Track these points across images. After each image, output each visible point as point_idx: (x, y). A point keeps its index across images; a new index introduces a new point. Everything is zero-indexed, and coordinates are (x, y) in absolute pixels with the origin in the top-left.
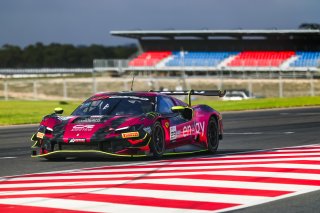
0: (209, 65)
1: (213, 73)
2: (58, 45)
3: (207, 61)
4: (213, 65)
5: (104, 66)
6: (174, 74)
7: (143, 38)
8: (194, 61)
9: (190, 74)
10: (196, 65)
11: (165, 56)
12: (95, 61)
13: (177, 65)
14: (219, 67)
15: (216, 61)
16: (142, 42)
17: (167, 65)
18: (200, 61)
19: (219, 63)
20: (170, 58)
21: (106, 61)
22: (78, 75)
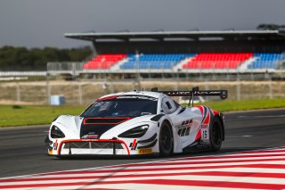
0: (165, 67)
1: (169, 76)
2: (11, 48)
3: (162, 64)
4: (169, 67)
5: (58, 69)
6: (129, 76)
7: (98, 40)
8: (149, 64)
9: (145, 76)
10: (152, 67)
11: (120, 59)
12: (49, 64)
13: (132, 68)
14: (175, 70)
15: (172, 63)
16: (96, 44)
17: (121, 67)
18: (156, 63)
19: (175, 65)
20: (125, 60)
21: (60, 64)
22: (31, 79)
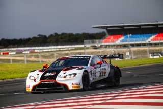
0: (142, 41)
1: (144, 45)
2: (66, 34)
3: (141, 39)
4: (144, 41)
5: (89, 43)
6: (125, 46)
7: (109, 28)
8: (134, 39)
9: (133, 45)
10: (136, 41)
11: (120, 37)
12: (85, 41)
13: (126, 41)
14: (147, 42)
15: (146, 38)
16: (108, 30)
17: (121, 41)
18: (138, 39)
19: (147, 39)
20: (123, 38)
21: (90, 41)
22: (76, 49)
